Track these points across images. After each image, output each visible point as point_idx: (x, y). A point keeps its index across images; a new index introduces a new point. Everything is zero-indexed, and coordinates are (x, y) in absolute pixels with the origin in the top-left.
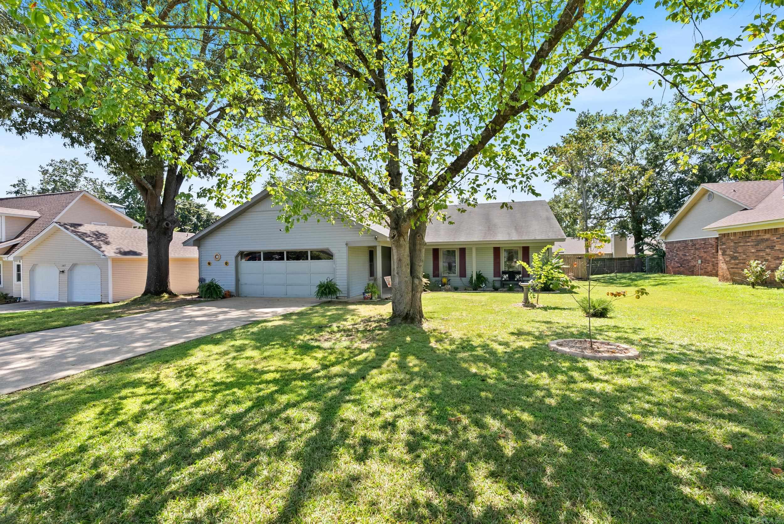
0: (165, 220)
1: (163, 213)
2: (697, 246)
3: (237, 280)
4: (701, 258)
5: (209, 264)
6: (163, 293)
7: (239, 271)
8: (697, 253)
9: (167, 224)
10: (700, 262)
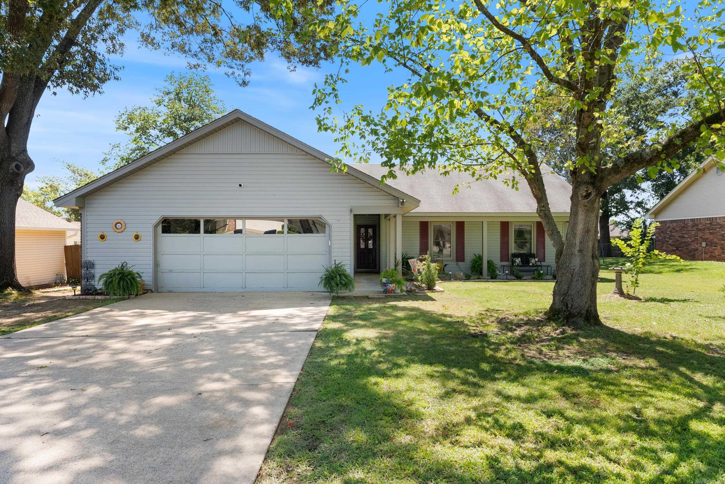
0: (13, 159)
1: (9, 147)
2: (700, 227)
3: (156, 265)
4: (705, 240)
5: (102, 237)
6: (6, 288)
7: (159, 249)
8: (700, 234)
9: (17, 167)
10: (704, 244)
